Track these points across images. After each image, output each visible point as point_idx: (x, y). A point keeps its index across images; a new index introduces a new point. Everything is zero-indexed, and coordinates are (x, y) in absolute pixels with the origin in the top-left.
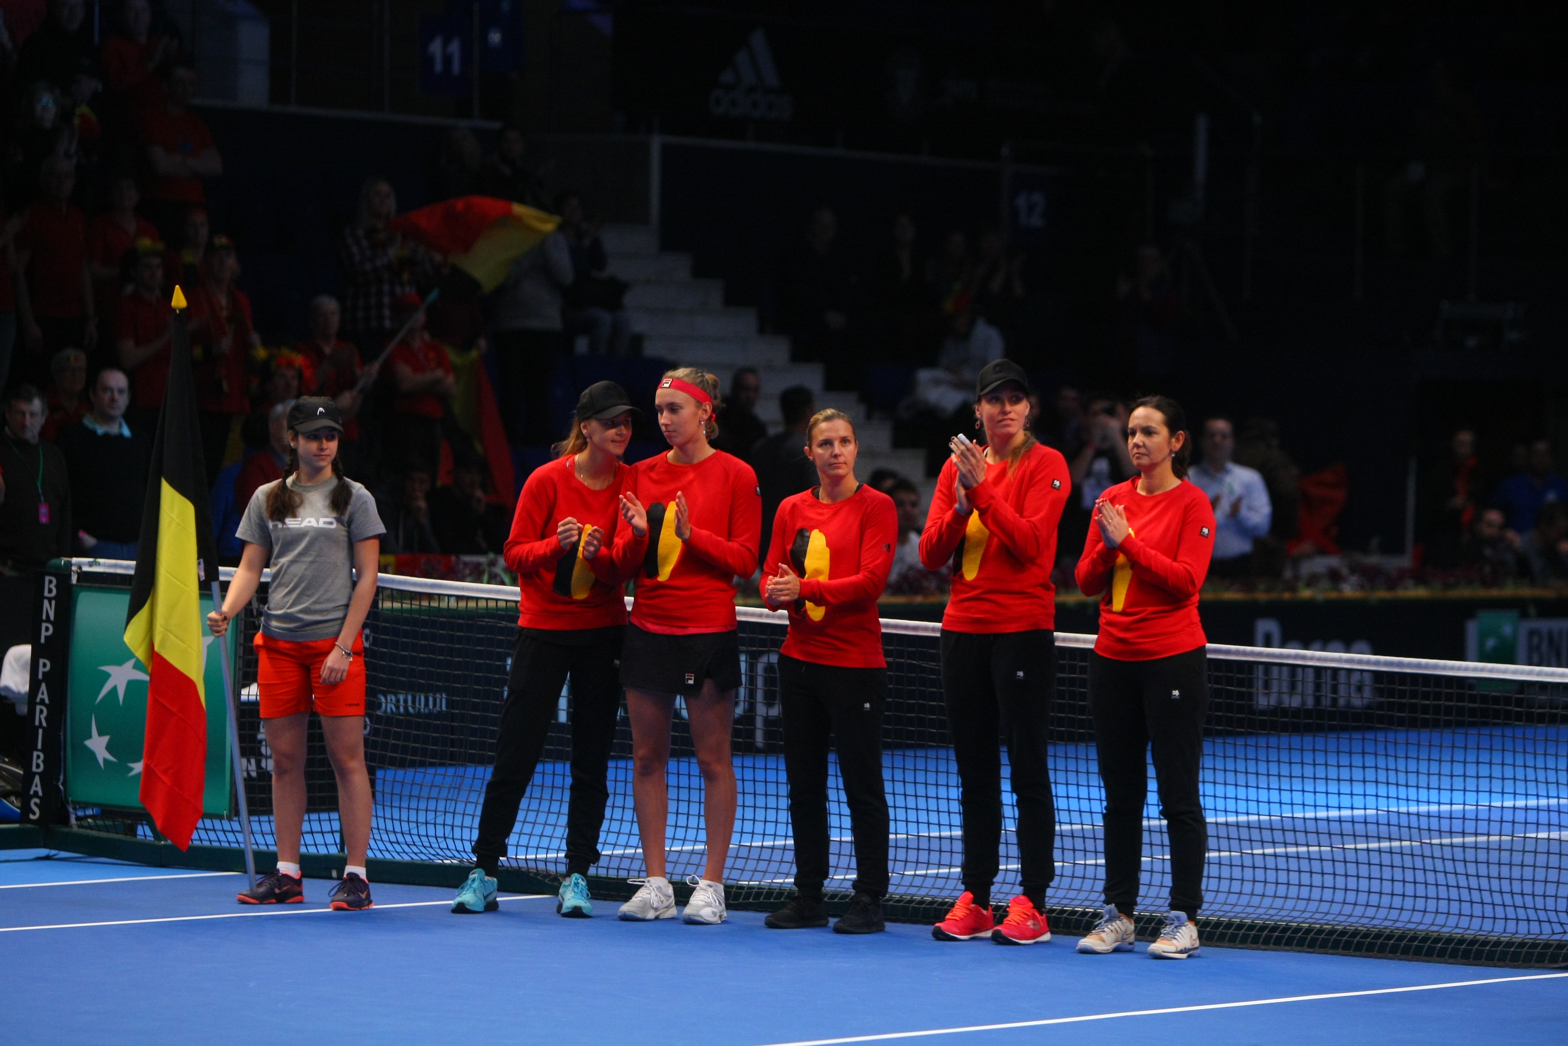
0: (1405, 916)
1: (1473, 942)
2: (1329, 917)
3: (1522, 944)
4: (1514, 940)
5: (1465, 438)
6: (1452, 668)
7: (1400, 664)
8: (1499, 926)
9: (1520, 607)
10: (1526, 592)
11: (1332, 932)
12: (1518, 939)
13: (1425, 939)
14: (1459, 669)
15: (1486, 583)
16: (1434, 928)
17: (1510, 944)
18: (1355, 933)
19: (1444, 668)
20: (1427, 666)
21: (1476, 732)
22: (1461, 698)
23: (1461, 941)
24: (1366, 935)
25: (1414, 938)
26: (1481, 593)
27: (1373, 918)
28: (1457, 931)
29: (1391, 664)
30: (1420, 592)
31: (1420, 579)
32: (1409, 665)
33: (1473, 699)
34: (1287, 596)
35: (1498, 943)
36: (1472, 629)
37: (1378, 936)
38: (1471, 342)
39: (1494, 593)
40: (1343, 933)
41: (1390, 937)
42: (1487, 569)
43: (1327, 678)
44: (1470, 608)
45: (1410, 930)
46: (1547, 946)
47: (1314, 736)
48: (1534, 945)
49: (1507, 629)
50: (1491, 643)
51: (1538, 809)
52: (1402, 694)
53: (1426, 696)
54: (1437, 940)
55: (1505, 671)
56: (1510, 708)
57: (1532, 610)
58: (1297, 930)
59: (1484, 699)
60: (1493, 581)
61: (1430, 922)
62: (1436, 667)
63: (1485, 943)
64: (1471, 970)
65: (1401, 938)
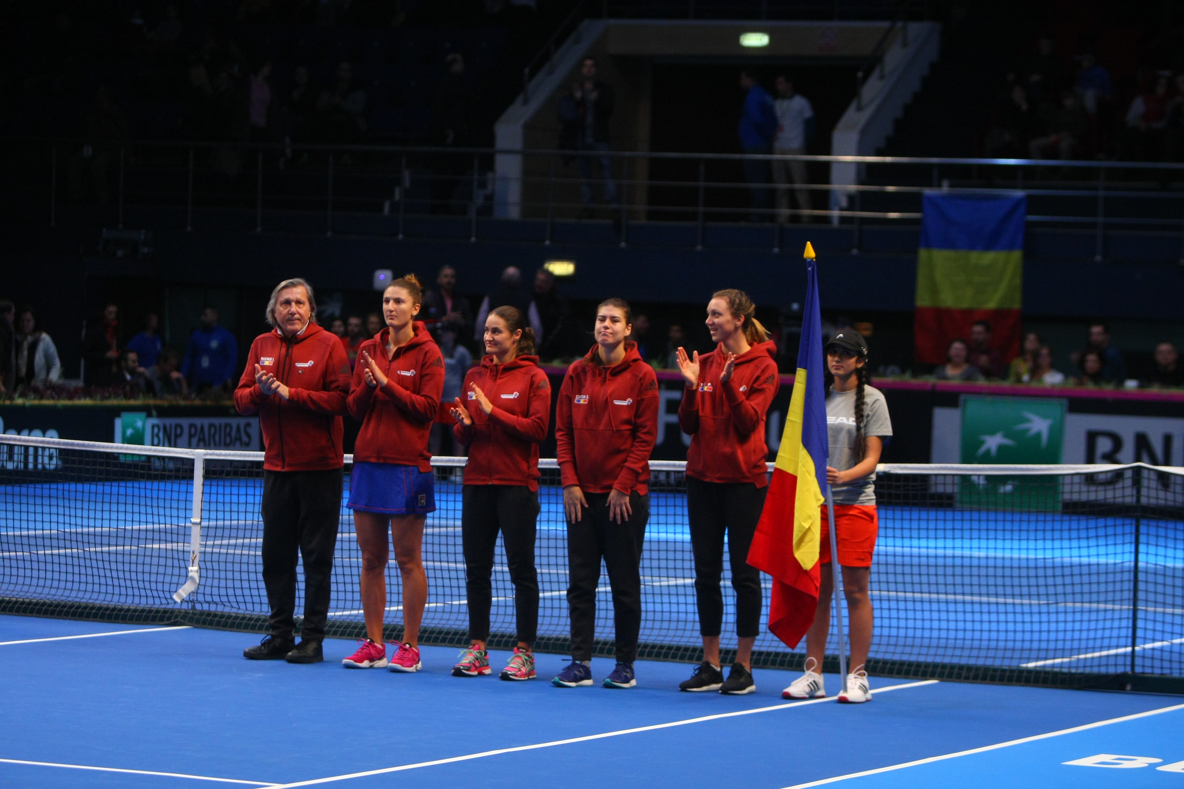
0: (74, 594)
1: (114, 609)
2: (28, 594)
3: (143, 611)
4: (138, 608)
5: (112, 309)
6: (103, 447)
7: (73, 444)
8: (130, 600)
9: (147, 410)
10: (151, 402)
11: (30, 603)
12: (140, 607)
13: (86, 607)
14: (108, 447)
15: (127, 397)
16: (91, 601)
17: (135, 610)
18: (44, 604)
19: (99, 447)
20: (88, 446)
21: (117, 484)
22: (108, 464)
23: (107, 609)
24: (50, 605)
25: (79, 607)
26: (124, 402)
27: (55, 595)
28: (104, 602)
29: (67, 444)
30: (87, 402)
31: (87, 393)
32: (78, 445)
33: (115, 465)
34: (8, 402)
35: (128, 610)
36: (118, 423)
37: (57, 605)
38: (120, 253)
39: (132, 402)
40: (37, 604)
41: (64, 606)
42: (128, 388)
43: (31, 451)
44: (117, 411)
45: (76, 602)
46: (157, 611)
47: (20, 487)
48: (150, 611)
49: (139, 424)
50: (129, 432)
51: (153, 531)
52: (73, 462)
53: (87, 463)
54: (93, 608)
55: (135, 449)
56: (137, 471)
57: (154, 413)
58: (9, 602)
59: (123, 465)
60: (131, 395)
61: (75, 596)
62: (94, 446)
63: (121, 610)
64: (112, 626)
65: (71, 607)
